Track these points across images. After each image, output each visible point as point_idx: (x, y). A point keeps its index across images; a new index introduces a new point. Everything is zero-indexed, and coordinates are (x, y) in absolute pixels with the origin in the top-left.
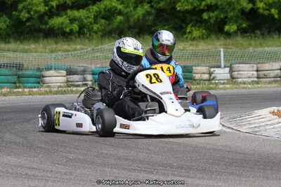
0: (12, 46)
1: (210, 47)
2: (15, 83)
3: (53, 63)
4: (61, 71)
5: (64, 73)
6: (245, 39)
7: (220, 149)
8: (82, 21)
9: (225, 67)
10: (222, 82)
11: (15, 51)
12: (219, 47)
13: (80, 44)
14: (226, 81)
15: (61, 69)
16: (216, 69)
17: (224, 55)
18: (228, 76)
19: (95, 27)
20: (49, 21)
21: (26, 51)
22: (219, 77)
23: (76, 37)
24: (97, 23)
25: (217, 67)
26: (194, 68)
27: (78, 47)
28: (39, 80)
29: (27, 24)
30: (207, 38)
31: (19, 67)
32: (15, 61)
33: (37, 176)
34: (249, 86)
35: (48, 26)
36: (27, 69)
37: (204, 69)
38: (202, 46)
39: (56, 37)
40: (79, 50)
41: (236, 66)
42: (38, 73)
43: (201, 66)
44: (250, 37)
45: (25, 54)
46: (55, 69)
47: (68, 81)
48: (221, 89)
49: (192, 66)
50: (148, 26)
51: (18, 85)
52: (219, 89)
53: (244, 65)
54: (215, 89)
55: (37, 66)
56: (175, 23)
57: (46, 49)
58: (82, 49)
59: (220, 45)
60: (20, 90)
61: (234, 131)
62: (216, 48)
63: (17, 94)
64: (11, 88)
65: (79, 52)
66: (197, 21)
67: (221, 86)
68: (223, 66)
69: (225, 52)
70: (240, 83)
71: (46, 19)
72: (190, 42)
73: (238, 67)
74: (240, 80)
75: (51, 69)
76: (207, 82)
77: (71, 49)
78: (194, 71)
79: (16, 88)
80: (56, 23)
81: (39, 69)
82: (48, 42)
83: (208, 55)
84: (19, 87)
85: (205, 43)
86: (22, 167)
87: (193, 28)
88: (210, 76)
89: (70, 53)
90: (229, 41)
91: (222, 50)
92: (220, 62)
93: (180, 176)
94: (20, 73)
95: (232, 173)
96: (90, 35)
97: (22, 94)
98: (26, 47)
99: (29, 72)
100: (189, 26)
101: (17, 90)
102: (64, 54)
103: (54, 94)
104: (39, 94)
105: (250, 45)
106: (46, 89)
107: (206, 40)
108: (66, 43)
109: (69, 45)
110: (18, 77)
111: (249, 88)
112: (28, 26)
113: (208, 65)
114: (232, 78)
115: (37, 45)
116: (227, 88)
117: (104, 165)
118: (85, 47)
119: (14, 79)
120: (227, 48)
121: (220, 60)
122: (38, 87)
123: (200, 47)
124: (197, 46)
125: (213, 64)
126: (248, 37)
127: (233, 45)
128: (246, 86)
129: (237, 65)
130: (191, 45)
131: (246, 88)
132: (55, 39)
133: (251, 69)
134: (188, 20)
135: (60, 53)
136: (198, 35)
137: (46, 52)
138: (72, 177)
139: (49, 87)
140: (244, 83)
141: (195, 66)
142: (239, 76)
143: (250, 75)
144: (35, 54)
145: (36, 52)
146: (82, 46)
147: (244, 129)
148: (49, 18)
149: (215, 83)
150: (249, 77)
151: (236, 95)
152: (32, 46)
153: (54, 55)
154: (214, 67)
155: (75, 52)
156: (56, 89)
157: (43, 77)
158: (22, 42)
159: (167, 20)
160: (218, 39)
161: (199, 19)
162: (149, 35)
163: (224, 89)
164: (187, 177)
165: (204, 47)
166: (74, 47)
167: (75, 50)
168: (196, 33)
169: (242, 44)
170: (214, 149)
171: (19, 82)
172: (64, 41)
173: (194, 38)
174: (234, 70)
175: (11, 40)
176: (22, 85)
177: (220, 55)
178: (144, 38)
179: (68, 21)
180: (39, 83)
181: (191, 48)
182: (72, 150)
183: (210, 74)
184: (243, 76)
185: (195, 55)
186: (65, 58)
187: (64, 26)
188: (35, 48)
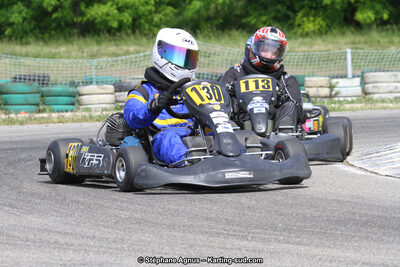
0: (33, 48)
1: (330, 46)
2: (38, 105)
3: (94, 74)
4: (106, 86)
5: (111, 88)
6: (384, 34)
7: (348, 202)
8: (136, 9)
9: (354, 76)
10: (349, 99)
11: (37, 56)
12: (345, 46)
13: (135, 44)
14: (355, 98)
15: (107, 83)
16: (340, 80)
17: (353, 59)
18: (358, 91)
19: (156, 18)
20: (88, 10)
21: (53, 57)
22: (344, 92)
23: (128, 35)
24: (160, 13)
25: (342, 77)
26: (307, 79)
27: (132, 49)
28: (74, 99)
29: (55, 15)
30: (326, 33)
31: (43, 80)
32: (37, 72)
33: (72, 245)
34: (391, 105)
35: (85, 19)
36: (55, 84)
37: (323, 80)
38: (319, 46)
39: (99, 35)
40: (132, 53)
41: (370, 76)
42: (72, 89)
43: (317, 76)
44: (390, 32)
45: (52, 61)
46: (97, 83)
47: (116, 101)
48: (348, 110)
49: (304, 76)
50: (236, 16)
51: (41, 107)
52: (344, 110)
53: (383, 73)
54: (339, 110)
55: (69, 79)
56: (278, 11)
57: (83, 52)
58: (139, 52)
59: (346, 44)
60: (45, 115)
61: (368, 173)
62: (340, 49)
63: (40, 121)
64: (30, 112)
65: (133, 56)
66: (311, 8)
67: (348, 106)
68: (350, 75)
69: (353, 55)
70: (377, 101)
71: (83, 7)
72: (300, 40)
73: (374, 76)
74: (376, 96)
75: (91, 83)
76: (326, 100)
77: (120, 52)
78: (307, 84)
79: (40, 111)
80: (97, 13)
81: (73, 84)
82: (86, 42)
83: (328, 59)
84: (43, 111)
85: (324, 41)
86: (49, 231)
87: (305, 19)
88: (332, 91)
89: (119, 58)
90: (359, 38)
91: (349, 51)
92: (346, 69)
93: (288, 243)
94: (44, 89)
95: (367, 238)
96: (150, 30)
97: (48, 121)
98: (54, 50)
99: (58, 89)
100: (300, 14)
101: (41, 115)
102: (110, 59)
103: (97, 120)
104: (73, 121)
105: (392, 43)
106: (84, 113)
107: (324, 37)
108: (113, 43)
109: (118, 45)
110: (42, 96)
111: (391, 109)
112: (56, 19)
113: (327, 73)
114: (366, 93)
115: (70, 46)
116: (357, 109)
117: (172, 227)
118: (142, 49)
119: (36, 98)
120: (356, 48)
121: (346, 66)
122: (72, 111)
123: (315, 48)
124: (311, 45)
125: (336, 73)
126: (388, 30)
127: (365, 42)
128: (385, 105)
129: (372, 74)
130: (302, 44)
131: (385, 108)
132: (96, 37)
133: (393, 80)
134: (297, 6)
135: (105, 59)
136: (312, 28)
137: (82, 58)
138: (125, 246)
139: (88, 110)
140: (383, 101)
141: (309, 76)
142: (375, 90)
143: (391, 89)
144: (66, 61)
145: (69, 57)
146: (138, 48)
147: (383, 171)
148: (87, 6)
149: (339, 102)
150: (391, 92)
151: (370, 119)
152: (63, 49)
153: (95, 61)
154: (337, 77)
155: (128, 57)
156: (99, 113)
157: (80, 95)
158: (46, 43)
159: (265, 7)
160: (343, 34)
161: (314, 5)
162: (237, 29)
163: (353, 110)
164: (299, 244)
165: (323, 48)
166: (125, 48)
167: (127, 53)
168: (310, 26)
169: (379, 42)
170: (339, 202)
171: (44, 104)
172: (110, 41)
173: (307, 34)
174: (367, 81)
175: (31, 39)
176: (47, 108)
177: (345, 59)
178: (230, 35)
179: (116, 11)
180: (73, 104)
181: (302, 48)
182: (125, 205)
183: (331, 87)
184: (381, 91)
185: (308, 59)
186: (113, 66)
187: (109, 18)
188: (67, 52)
